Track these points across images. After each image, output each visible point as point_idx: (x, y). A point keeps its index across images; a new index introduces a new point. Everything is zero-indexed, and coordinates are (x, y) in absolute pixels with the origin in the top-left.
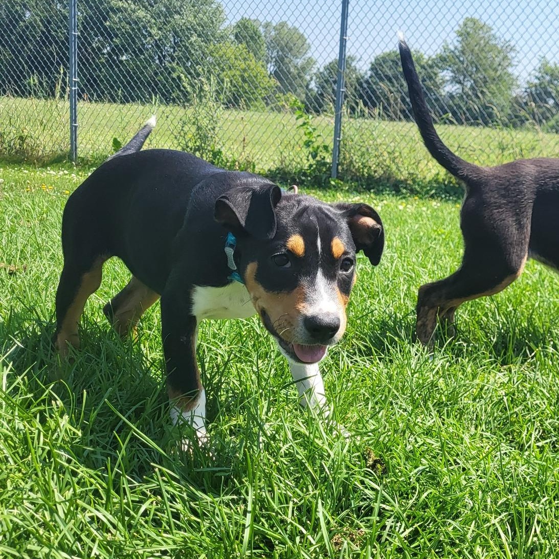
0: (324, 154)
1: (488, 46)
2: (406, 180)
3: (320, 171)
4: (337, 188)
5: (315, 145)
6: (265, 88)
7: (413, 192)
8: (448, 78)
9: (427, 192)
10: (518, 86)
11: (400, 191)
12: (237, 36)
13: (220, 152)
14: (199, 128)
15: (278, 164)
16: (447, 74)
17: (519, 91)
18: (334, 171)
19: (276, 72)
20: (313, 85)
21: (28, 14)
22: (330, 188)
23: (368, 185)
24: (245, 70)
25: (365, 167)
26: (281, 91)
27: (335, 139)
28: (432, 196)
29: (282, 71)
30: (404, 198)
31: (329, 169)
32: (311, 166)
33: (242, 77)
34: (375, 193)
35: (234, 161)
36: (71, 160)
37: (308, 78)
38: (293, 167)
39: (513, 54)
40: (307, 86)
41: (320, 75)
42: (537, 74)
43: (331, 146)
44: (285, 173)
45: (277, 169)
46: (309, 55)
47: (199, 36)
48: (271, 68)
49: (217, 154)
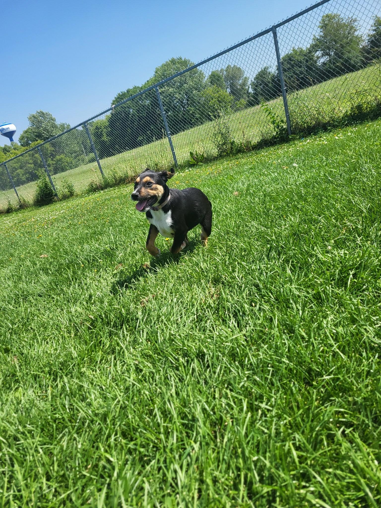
0: (282, 124)
1: (340, 26)
2: (329, 122)
3: (282, 134)
4: (294, 139)
5: (277, 121)
6: (230, 102)
7: (335, 127)
8: (320, 55)
9: (343, 124)
10: (364, 41)
11: (327, 129)
12: (211, 83)
13: (234, 142)
14: (222, 134)
15: (261, 138)
16: (319, 53)
17: (365, 43)
18: (289, 132)
19: (231, 91)
20: (251, 90)
21: (131, 111)
22: (290, 141)
23: (309, 131)
24: (219, 97)
25: (305, 123)
26: (237, 100)
27: (286, 115)
28: (346, 125)
29: (234, 90)
30: (331, 131)
31: (287, 131)
32: (277, 133)
33: (218, 100)
34: (314, 135)
35: (241, 144)
36: (176, 167)
37: (247, 87)
38: (268, 137)
39: (356, 24)
40: (248, 92)
41: (253, 84)
42: (374, 28)
43: (285, 119)
44: (266, 141)
45: (262, 140)
46: (245, 76)
47: (196, 90)
48: (229, 90)
49: (233, 143)
